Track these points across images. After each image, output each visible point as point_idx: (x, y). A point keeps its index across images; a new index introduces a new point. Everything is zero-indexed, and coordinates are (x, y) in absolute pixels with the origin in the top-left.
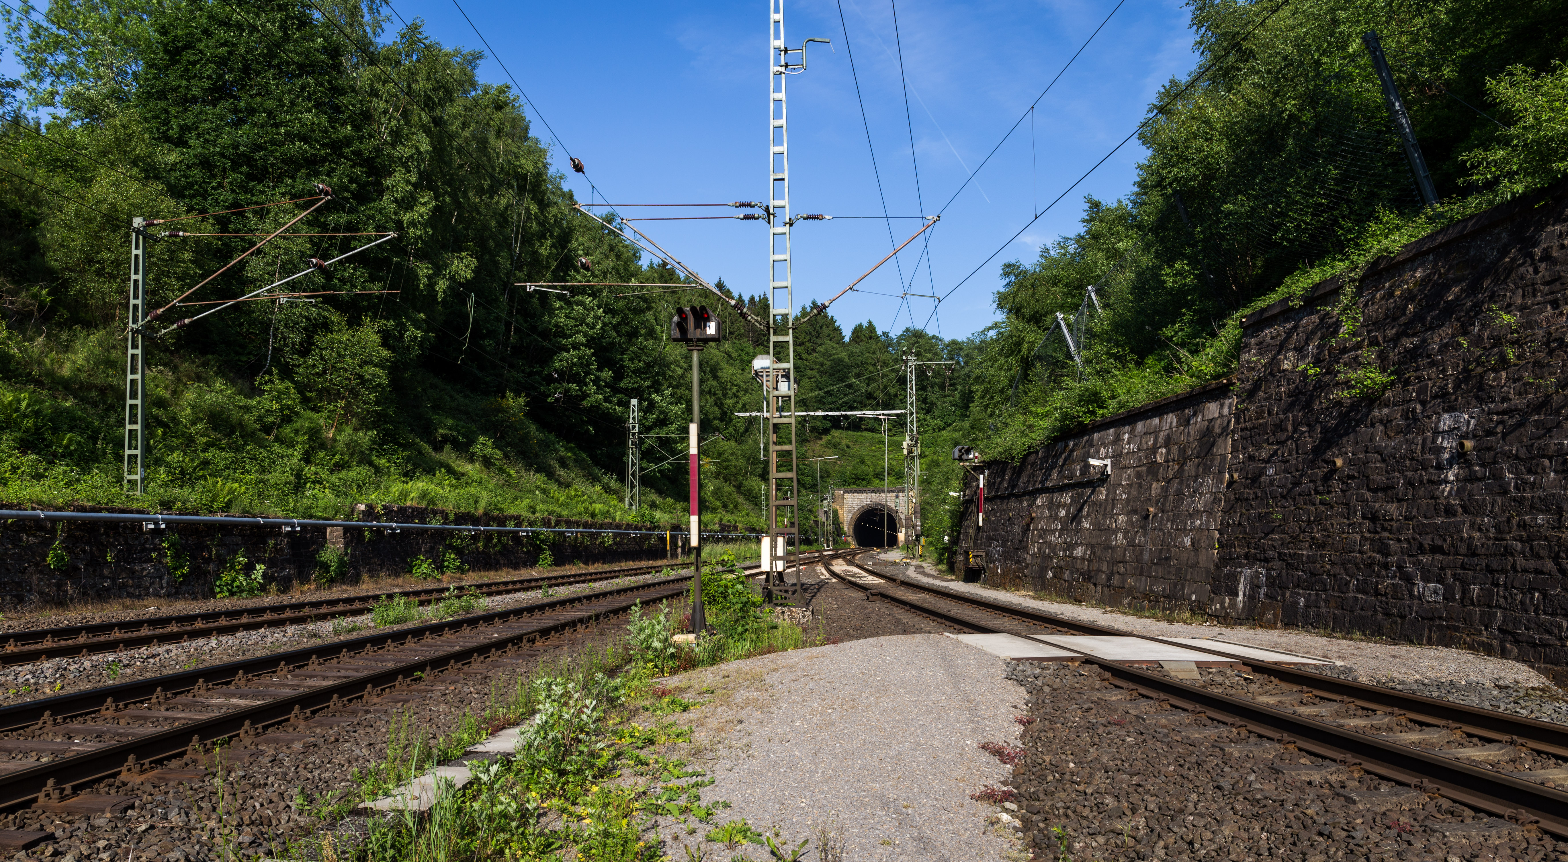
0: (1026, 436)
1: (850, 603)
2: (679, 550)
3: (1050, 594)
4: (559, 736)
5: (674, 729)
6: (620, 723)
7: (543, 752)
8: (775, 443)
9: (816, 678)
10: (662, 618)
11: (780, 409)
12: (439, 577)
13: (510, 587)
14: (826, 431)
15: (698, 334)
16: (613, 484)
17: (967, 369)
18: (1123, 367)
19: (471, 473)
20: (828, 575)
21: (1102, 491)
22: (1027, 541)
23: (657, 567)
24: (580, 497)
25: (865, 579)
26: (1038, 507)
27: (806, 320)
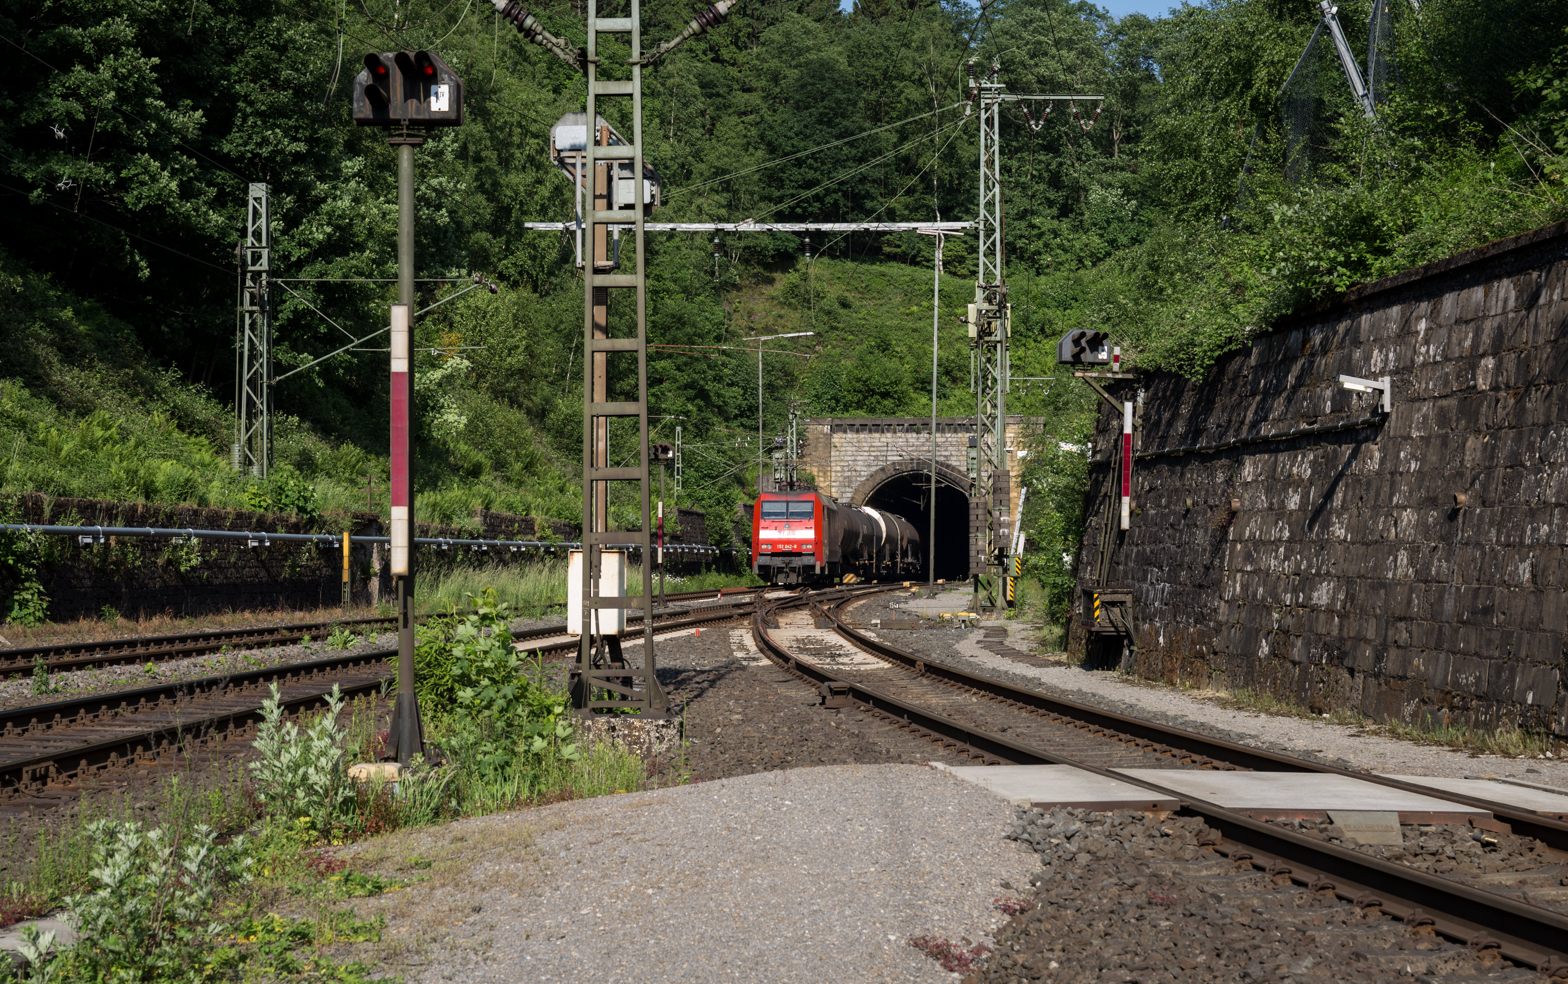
0: (1226, 310)
2: (375, 583)
6: (245, 914)
10: (328, 722)
15: (412, 109)
16: (200, 408)
20: (752, 650)
21: (1372, 452)
22: (1221, 568)
23: (317, 627)
24: (116, 443)
25: (846, 660)
26: (1246, 484)
27: (672, 44)
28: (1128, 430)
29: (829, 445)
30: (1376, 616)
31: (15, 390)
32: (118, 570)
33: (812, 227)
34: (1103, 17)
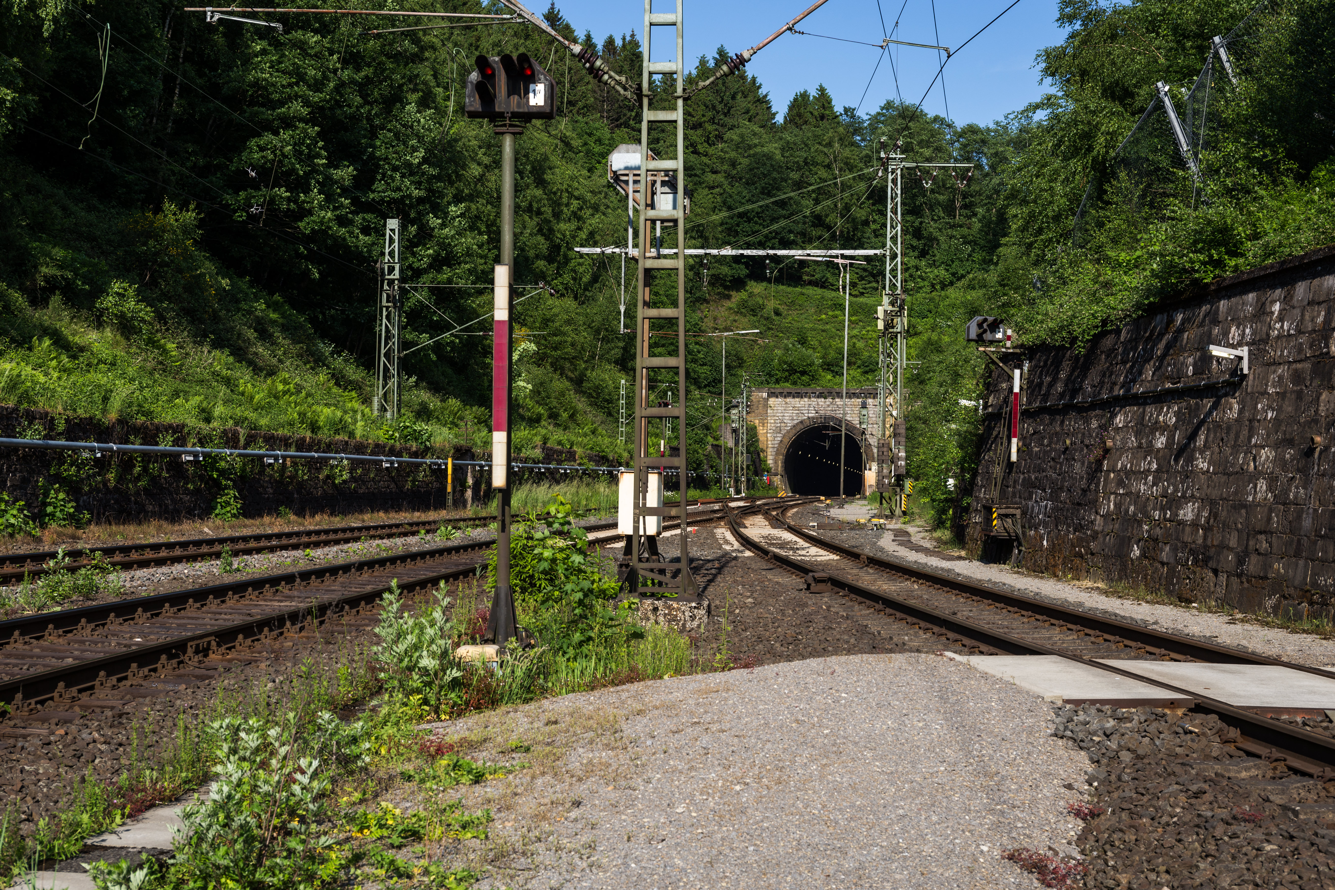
0: (1098, 301)
1: (775, 595)
2: (469, 493)
3: (1135, 587)
4: (253, 821)
5: (457, 814)
6: (361, 801)
7: (223, 850)
8: (646, 304)
9: (714, 727)
10: (438, 615)
11: (657, 243)
12: (37, 532)
13: (163, 553)
14: (738, 284)
15: (514, 104)
16: (353, 373)
17: (996, 180)
18: (1274, 182)
19: (96, 347)
20: (736, 545)
21: (1231, 404)
22: (1097, 491)
23: (429, 523)
24: (292, 394)
25: (803, 552)
26: (1118, 429)
27: (708, 82)
28: (1016, 389)
29: (766, 406)
30: (1238, 530)
31: (224, 357)
32: (292, 482)
33: (771, 252)
34: (949, 126)
